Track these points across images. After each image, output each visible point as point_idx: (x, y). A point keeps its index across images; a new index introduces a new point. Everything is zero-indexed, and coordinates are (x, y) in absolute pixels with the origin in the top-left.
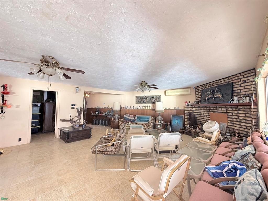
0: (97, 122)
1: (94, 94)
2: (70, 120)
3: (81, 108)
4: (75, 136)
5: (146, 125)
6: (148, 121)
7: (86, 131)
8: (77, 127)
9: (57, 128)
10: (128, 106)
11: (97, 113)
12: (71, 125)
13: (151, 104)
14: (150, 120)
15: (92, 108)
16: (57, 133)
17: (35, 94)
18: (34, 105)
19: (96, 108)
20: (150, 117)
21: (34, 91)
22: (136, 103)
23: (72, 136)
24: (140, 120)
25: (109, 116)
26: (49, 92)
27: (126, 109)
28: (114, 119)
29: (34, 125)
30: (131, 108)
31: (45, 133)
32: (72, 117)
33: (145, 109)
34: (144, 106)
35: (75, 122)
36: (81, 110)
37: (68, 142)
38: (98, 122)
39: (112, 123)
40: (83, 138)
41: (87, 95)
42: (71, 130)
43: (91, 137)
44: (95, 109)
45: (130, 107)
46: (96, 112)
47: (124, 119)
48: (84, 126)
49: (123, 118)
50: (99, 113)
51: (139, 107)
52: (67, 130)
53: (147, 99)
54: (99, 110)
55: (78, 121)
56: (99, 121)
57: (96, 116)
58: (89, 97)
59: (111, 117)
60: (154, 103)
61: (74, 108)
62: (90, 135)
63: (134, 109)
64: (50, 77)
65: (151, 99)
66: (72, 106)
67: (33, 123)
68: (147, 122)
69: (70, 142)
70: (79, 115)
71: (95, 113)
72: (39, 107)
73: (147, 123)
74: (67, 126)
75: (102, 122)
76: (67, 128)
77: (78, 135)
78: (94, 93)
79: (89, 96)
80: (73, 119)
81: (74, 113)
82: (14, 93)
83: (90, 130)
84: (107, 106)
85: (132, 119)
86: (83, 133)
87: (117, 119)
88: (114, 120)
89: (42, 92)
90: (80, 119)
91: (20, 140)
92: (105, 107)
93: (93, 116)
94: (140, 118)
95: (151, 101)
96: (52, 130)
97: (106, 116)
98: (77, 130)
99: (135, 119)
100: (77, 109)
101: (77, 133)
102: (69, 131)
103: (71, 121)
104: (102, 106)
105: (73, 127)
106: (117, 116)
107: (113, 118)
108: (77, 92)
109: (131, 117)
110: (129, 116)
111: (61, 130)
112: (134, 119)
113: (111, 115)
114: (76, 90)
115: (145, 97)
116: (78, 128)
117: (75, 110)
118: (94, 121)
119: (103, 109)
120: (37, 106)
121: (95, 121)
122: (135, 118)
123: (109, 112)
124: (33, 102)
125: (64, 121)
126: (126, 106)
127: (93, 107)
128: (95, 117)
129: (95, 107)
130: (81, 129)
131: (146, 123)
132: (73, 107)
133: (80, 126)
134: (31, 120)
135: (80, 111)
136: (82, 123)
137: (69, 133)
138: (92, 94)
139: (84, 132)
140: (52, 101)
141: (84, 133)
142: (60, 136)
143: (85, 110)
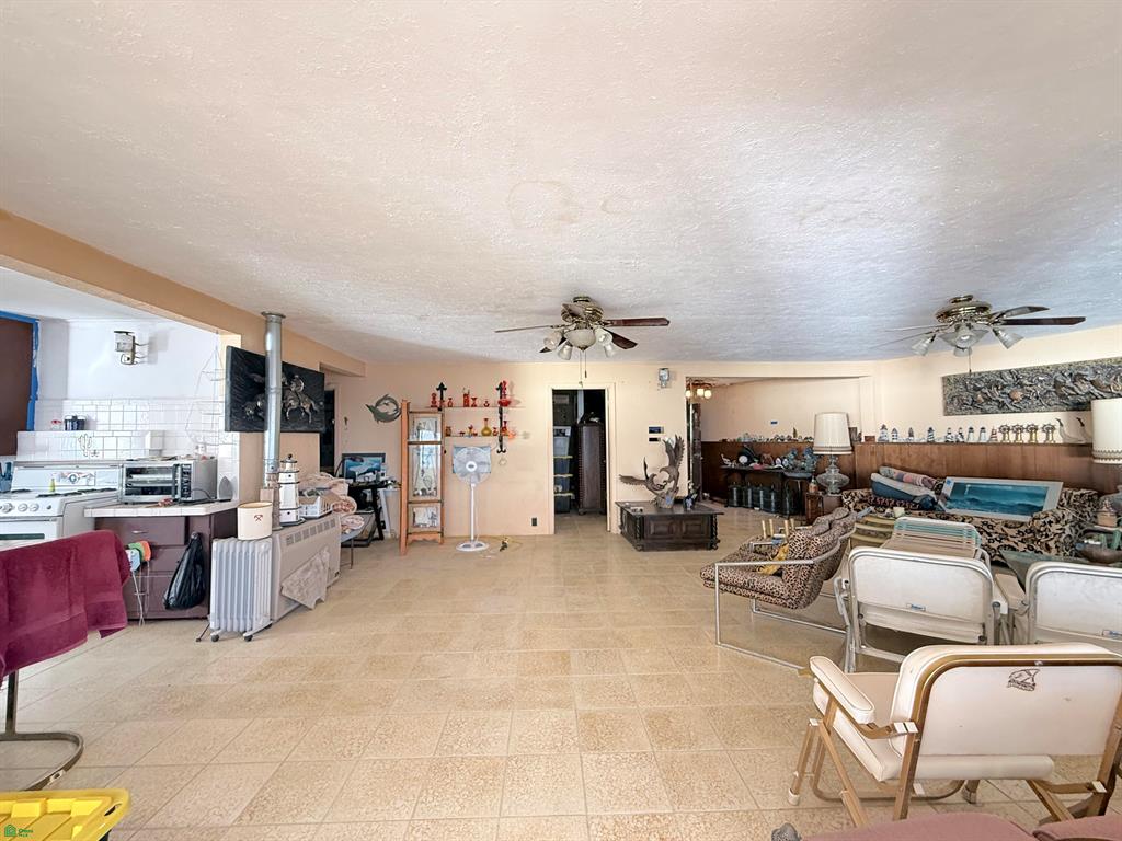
0: (747, 497)
1: (731, 384)
2: (644, 478)
3: (679, 441)
4: (660, 533)
5: (1012, 532)
6: (1031, 510)
7: (698, 522)
8: (667, 504)
9: (614, 500)
10: (894, 430)
11: (743, 459)
12: (652, 496)
13: (1060, 415)
14: (1050, 504)
15: (724, 441)
16: (614, 518)
17: (558, 401)
18: (558, 433)
19: (739, 439)
20: (1055, 490)
21: (556, 393)
22: (947, 413)
23: (652, 531)
24: (972, 500)
25: (797, 475)
26: (588, 393)
27: (883, 442)
28: (821, 488)
29: (560, 489)
30: (915, 439)
31: (585, 513)
32: (654, 469)
33: (1015, 444)
34: (1005, 430)
35: (663, 487)
36: (676, 445)
37: (643, 549)
38: (750, 498)
39: (809, 504)
40: (690, 544)
41: (700, 392)
42: (650, 511)
43: (718, 545)
44: (736, 443)
45: (911, 435)
46: (741, 454)
47: (871, 490)
48: (689, 502)
49: (868, 488)
50: (751, 460)
51: (965, 434)
52: (639, 508)
53: (1022, 385)
54: (753, 449)
55: (671, 485)
56: (755, 493)
57: (743, 472)
58: (711, 398)
59: (805, 479)
60: (1082, 407)
61: (655, 440)
62: (712, 536)
63: (933, 443)
64: (583, 353)
65: (1057, 385)
66: (651, 431)
67: (556, 482)
68: (1023, 513)
69: (648, 550)
70: (674, 461)
71: (738, 462)
72: (568, 439)
73: (1026, 519)
74: (637, 496)
75: (767, 496)
76: (638, 504)
77: (670, 531)
78: (727, 382)
79: (708, 394)
80: (654, 475)
81: (657, 458)
82: (519, 402)
83: (711, 520)
84: (786, 433)
85: (922, 492)
86: (687, 525)
87: (833, 488)
88: (820, 493)
89: (573, 393)
90: (676, 478)
91: (534, 522)
92: (777, 438)
93: (731, 471)
94: (974, 489)
95: (1062, 396)
96: (601, 510)
97: (783, 474)
98: (670, 513)
99: (938, 494)
100: (667, 444)
101: (668, 523)
102: (645, 513)
103: (648, 481)
104: (766, 433)
105: (657, 504)
106: (833, 476)
107: (817, 483)
108: (664, 382)
109: (913, 483)
110: (900, 479)
111: (622, 509)
112: (932, 493)
113: (803, 469)
114: (661, 378)
115: (1009, 378)
116: (671, 509)
117: (660, 446)
118: (732, 491)
119: (769, 443)
120: (564, 434)
121: (739, 491)
122: (938, 489)
123: (796, 458)
124: (554, 425)
125: (629, 480)
126: (884, 427)
127: (730, 438)
128: (737, 477)
129: (736, 438)
130: (680, 511)
131: (1015, 523)
132: (653, 436)
133: (678, 501)
134: (552, 476)
135: (675, 450)
136: (683, 493)
137: (643, 519)
138: (723, 386)
139: (690, 523)
140: (596, 420)
141: (689, 528)
142: (622, 527)
143: (694, 449)
